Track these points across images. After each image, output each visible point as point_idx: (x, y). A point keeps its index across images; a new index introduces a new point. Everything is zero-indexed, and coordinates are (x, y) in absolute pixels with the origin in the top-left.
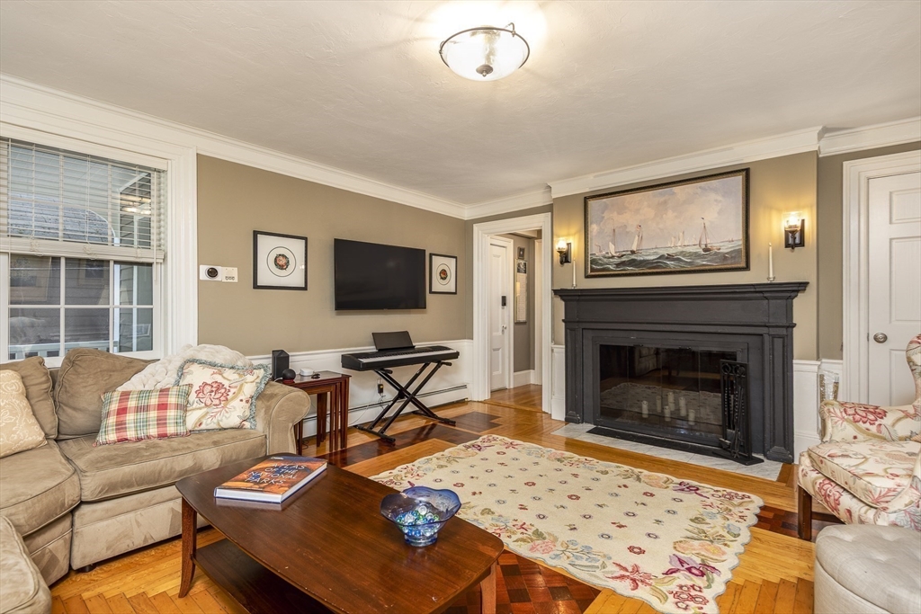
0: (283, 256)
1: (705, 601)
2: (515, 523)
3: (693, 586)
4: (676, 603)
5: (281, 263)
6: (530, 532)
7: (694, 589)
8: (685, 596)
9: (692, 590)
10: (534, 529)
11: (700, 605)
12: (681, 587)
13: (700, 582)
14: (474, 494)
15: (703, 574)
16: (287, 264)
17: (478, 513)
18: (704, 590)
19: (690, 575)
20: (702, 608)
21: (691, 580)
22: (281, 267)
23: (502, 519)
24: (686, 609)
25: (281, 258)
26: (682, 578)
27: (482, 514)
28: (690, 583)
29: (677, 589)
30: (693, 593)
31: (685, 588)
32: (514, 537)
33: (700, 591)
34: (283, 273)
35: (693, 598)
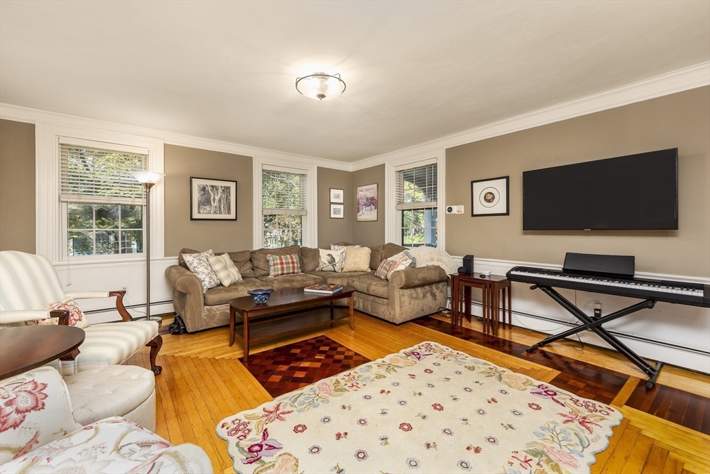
0: (490, 193)
1: (229, 434)
3: (245, 437)
4: (240, 420)
5: (489, 198)
7: (242, 436)
8: (242, 427)
9: (243, 434)
11: (229, 429)
12: (249, 431)
13: (246, 444)
15: (250, 450)
16: (493, 198)
18: (238, 440)
19: (256, 443)
20: (227, 429)
21: (250, 440)
22: (489, 201)
24: (233, 422)
25: (489, 195)
26: (255, 437)
28: (249, 437)
29: (249, 427)
30: (240, 433)
31: (247, 432)
33: (238, 438)
34: (490, 204)
35: (237, 430)
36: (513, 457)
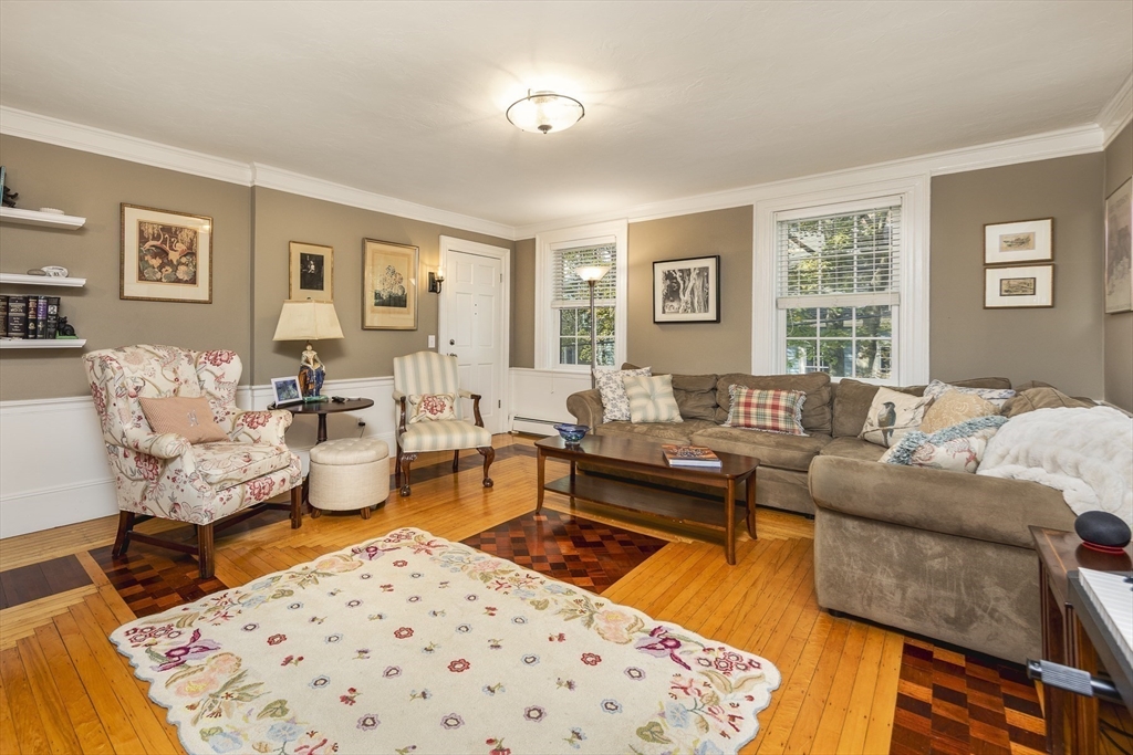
2: (507, 590)
6: (494, 580)
10: (488, 584)
14: (561, 637)
17: (551, 603)
23: (522, 594)
27: (546, 602)
32: (513, 574)
36: (325, 741)
